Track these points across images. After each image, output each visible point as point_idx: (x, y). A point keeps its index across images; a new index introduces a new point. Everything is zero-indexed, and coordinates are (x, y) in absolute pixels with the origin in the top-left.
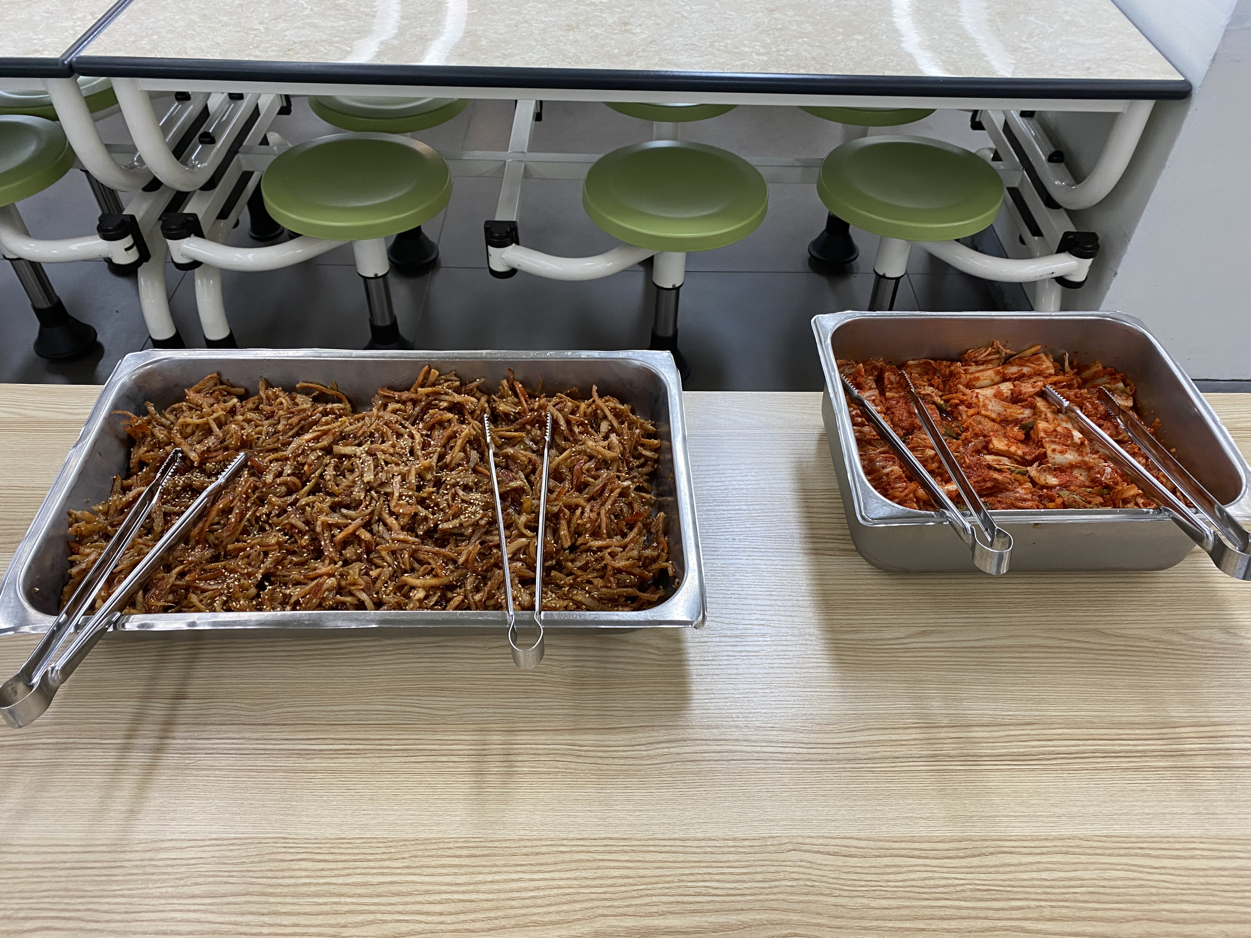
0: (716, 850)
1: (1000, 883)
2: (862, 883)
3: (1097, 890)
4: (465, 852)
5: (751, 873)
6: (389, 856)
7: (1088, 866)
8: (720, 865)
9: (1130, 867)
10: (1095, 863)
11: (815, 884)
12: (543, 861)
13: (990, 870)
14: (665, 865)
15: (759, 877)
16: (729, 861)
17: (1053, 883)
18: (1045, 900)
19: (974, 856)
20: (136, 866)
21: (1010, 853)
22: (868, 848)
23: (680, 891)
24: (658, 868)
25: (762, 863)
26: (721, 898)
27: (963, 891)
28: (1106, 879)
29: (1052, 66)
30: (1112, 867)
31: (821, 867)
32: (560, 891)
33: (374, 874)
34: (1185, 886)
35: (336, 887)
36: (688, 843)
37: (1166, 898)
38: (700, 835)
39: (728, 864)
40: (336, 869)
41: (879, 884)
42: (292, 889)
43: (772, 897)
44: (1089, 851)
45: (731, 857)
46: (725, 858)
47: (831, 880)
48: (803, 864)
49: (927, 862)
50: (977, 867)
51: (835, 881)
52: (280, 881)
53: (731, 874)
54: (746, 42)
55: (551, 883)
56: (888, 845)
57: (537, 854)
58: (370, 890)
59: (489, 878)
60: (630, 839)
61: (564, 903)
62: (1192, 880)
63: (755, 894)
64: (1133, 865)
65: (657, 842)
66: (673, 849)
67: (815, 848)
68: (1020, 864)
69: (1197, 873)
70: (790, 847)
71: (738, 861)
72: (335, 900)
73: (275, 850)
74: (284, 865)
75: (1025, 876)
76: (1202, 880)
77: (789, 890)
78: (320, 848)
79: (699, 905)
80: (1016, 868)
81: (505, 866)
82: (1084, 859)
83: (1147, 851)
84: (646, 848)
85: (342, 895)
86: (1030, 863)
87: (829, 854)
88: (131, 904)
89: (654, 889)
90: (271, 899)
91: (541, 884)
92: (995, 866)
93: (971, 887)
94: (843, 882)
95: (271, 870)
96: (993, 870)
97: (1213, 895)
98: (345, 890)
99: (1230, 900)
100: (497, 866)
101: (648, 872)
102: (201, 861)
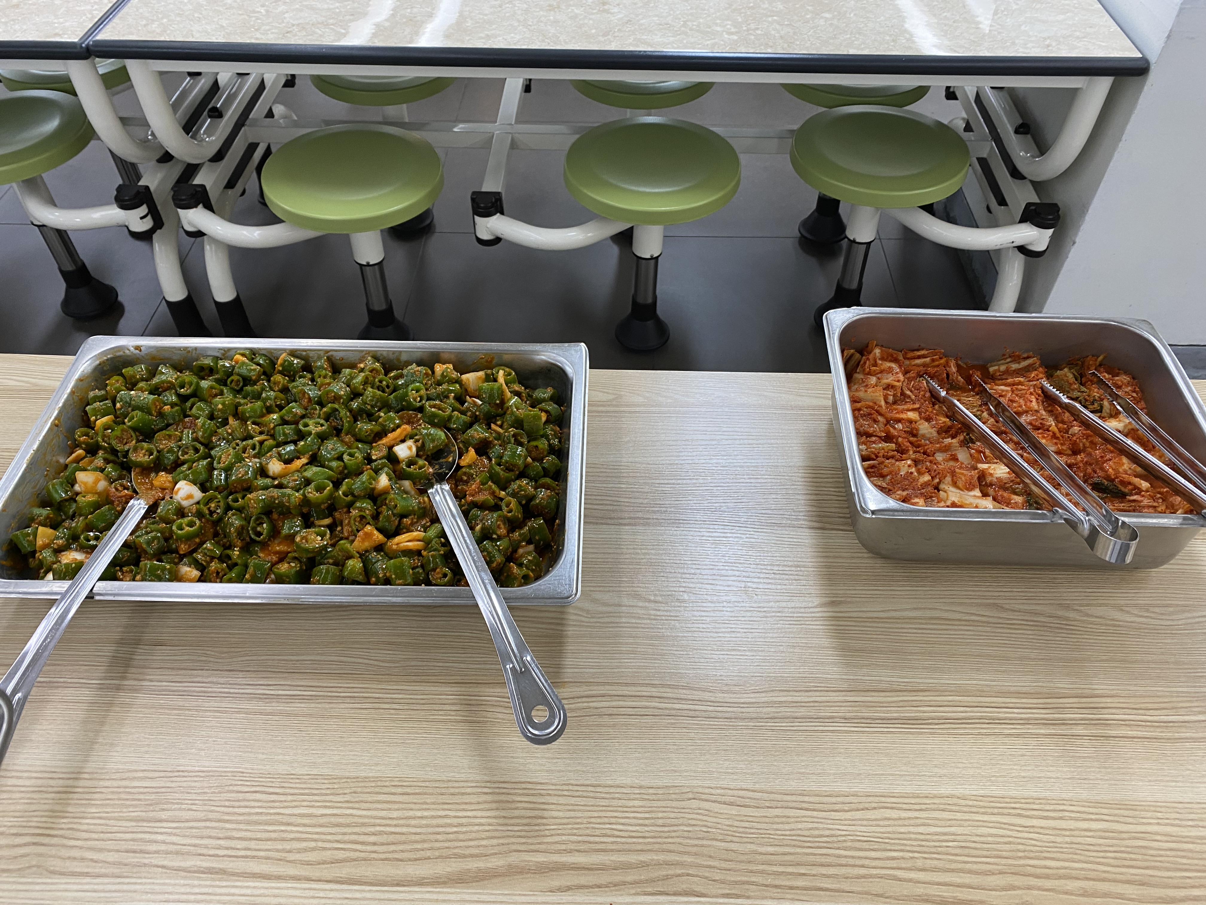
0: (624, 796)
1: (879, 835)
2: (752, 831)
3: (968, 844)
4: (400, 790)
5: (652, 818)
6: (332, 791)
7: (962, 822)
8: (625, 809)
9: (1001, 825)
10: (969, 820)
11: (709, 830)
12: (467, 801)
13: (871, 823)
14: (576, 808)
15: (660, 822)
16: (634, 807)
17: (928, 837)
18: (919, 852)
19: (858, 810)
20: (113, 793)
21: (892, 808)
22: (761, 799)
23: (588, 832)
24: (570, 810)
25: (664, 809)
26: (623, 840)
27: (845, 841)
28: (977, 835)
29: (1013, 43)
30: (985, 824)
31: (716, 815)
32: (481, 828)
33: (318, 807)
34: (1051, 845)
35: (284, 817)
36: (599, 789)
37: (1032, 855)
38: (610, 783)
39: (633, 809)
40: (285, 801)
41: (768, 832)
42: (246, 818)
43: (670, 840)
44: (965, 809)
45: (636, 803)
46: (631, 803)
47: (725, 827)
48: (700, 811)
49: (815, 814)
50: (860, 820)
51: (728, 828)
52: (236, 810)
53: (634, 818)
54: (718, 21)
55: (472, 820)
56: (779, 797)
57: (463, 794)
58: (314, 821)
59: (419, 814)
60: (547, 783)
61: (483, 839)
62: (1059, 839)
63: (655, 837)
64: (1005, 824)
65: (571, 787)
66: (585, 794)
67: (713, 798)
68: (900, 819)
69: (1064, 833)
70: (690, 796)
71: (642, 807)
72: (283, 828)
73: (234, 783)
74: (241, 796)
75: (903, 830)
76: (1068, 839)
77: (686, 834)
78: (272, 782)
79: (604, 845)
80: (896, 823)
81: (433, 803)
82: (959, 816)
83: (1019, 811)
84: (560, 793)
85: (289, 824)
86: (909, 818)
87: (725, 803)
88: (107, 825)
89: (565, 829)
90: (228, 826)
91: (464, 821)
92: (876, 820)
93: (851, 838)
94: (735, 829)
95: (229, 800)
96: (874, 823)
97: (1076, 854)
98: (293, 820)
99: (1092, 859)
100: (427, 804)
101: (561, 814)
102: (169, 790)
